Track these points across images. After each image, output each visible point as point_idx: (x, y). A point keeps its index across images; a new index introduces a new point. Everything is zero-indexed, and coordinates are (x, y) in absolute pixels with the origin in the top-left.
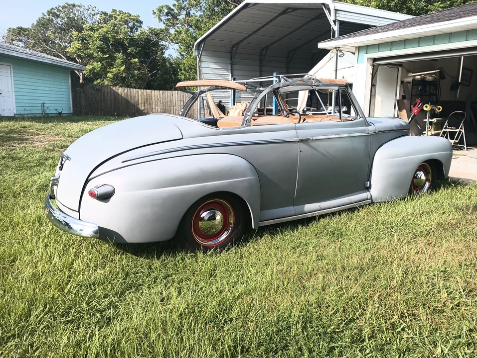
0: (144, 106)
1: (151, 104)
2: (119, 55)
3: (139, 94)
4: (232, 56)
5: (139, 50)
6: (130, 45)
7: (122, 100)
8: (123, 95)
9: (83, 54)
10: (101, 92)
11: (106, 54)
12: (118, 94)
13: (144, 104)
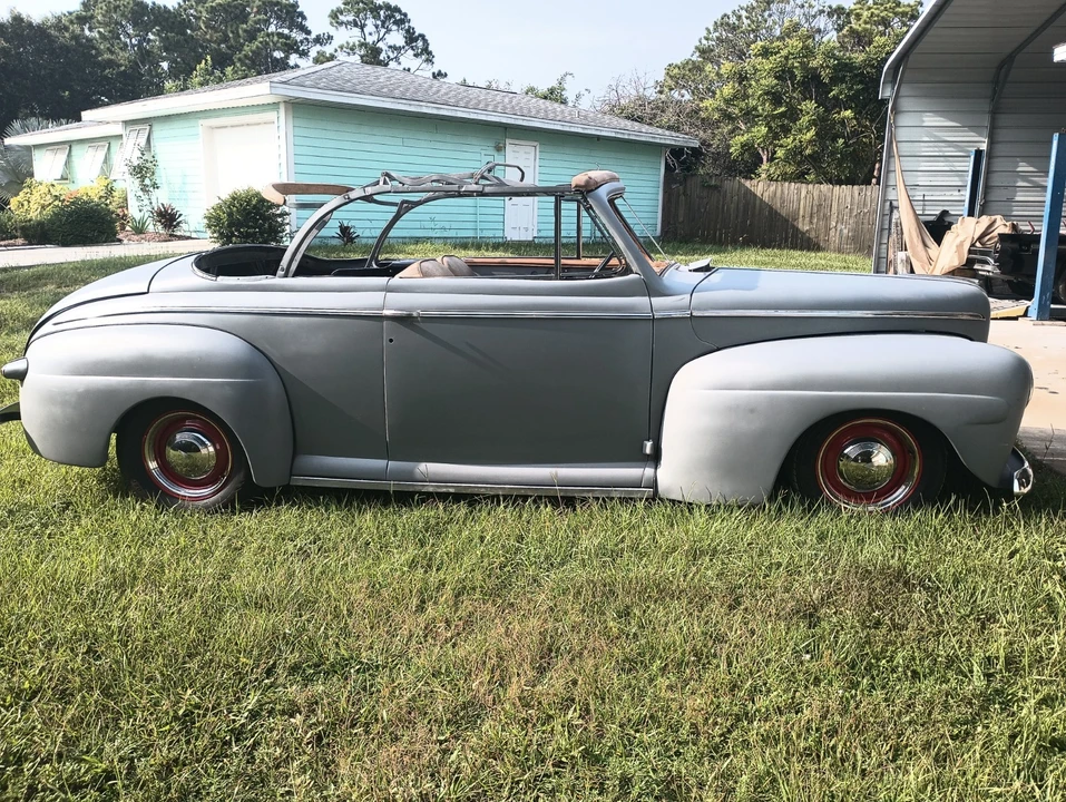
0: (811, 222)
1: (827, 218)
2: (809, 105)
3: (803, 195)
4: (995, 92)
5: (858, 91)
6: (835, 80)
7: (761, 209)
8: (766, 199)
9: (737, 111)
10: (719, 191)
11: (781, 107)
12: (756, 195)
13: (811, 217)
